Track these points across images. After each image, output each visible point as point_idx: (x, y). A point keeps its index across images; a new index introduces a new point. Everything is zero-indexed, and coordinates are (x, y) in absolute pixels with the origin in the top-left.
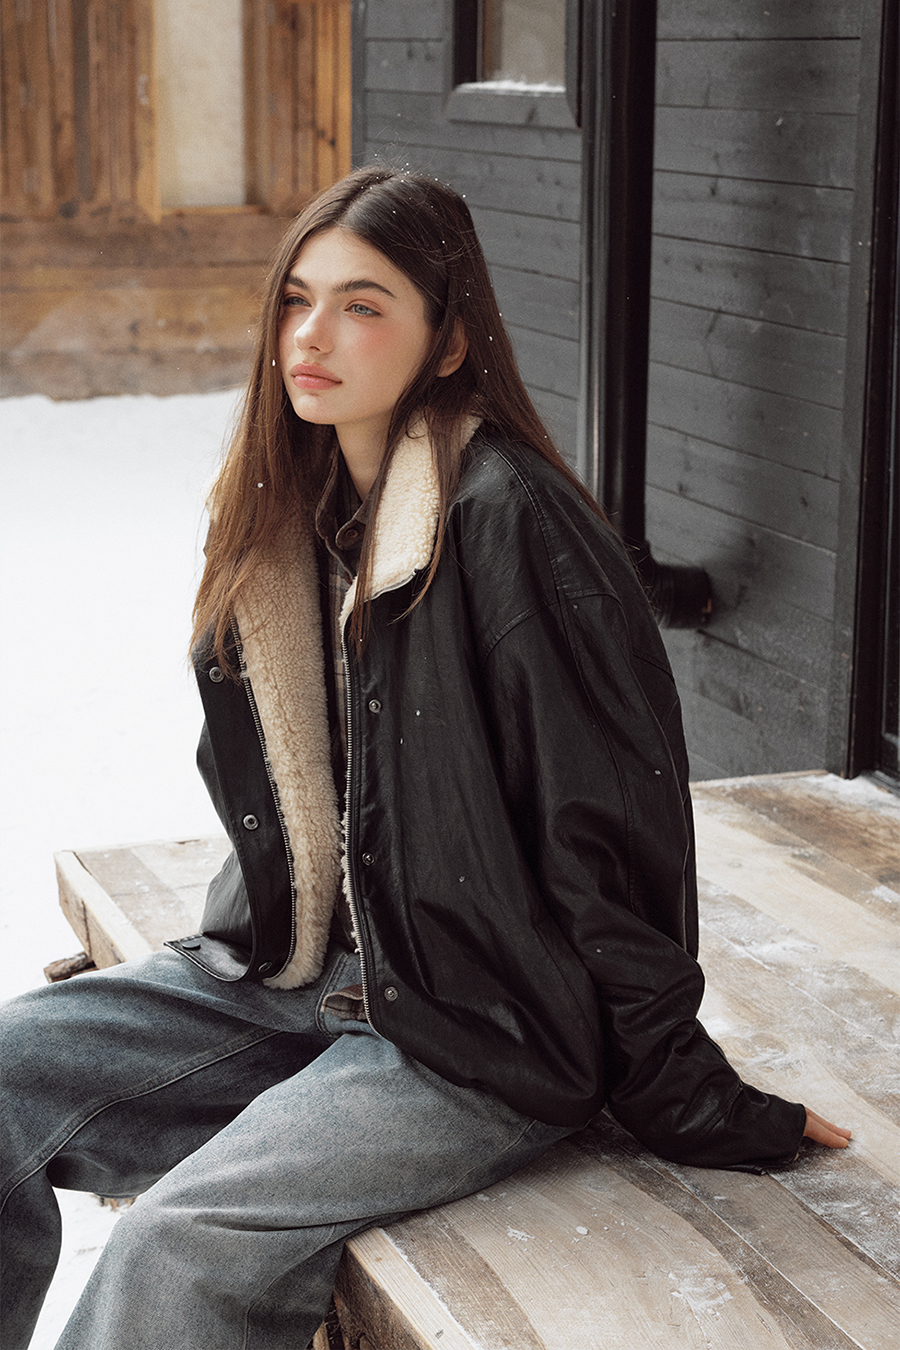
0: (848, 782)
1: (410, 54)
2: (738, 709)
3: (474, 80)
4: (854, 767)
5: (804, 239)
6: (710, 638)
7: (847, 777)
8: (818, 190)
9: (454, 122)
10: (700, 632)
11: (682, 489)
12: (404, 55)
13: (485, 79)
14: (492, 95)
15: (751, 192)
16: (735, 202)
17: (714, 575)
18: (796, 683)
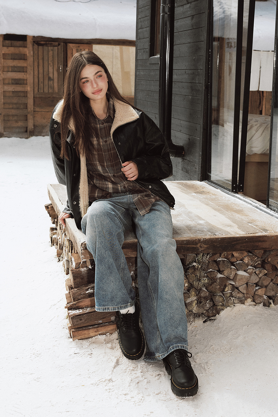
0: (201, 182)
1: (144, 52)
2: (187, 172)
3: (154, 56)
4: (202, 180)
5: (197, 79)
6: (184, 159)
7: (201, 181)
8: (199, 70)
9: (150, 64)
10: (182, 158)
11: (180, 131)
12: (143, 52)
13: (156, 56)
14: (155, 58)
15: (190, 72)
16: (188, 74)
17: (184, 147)
18: (195, 165)
